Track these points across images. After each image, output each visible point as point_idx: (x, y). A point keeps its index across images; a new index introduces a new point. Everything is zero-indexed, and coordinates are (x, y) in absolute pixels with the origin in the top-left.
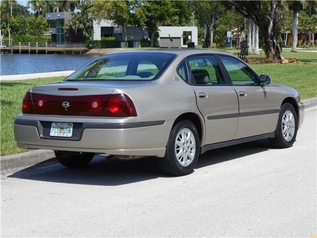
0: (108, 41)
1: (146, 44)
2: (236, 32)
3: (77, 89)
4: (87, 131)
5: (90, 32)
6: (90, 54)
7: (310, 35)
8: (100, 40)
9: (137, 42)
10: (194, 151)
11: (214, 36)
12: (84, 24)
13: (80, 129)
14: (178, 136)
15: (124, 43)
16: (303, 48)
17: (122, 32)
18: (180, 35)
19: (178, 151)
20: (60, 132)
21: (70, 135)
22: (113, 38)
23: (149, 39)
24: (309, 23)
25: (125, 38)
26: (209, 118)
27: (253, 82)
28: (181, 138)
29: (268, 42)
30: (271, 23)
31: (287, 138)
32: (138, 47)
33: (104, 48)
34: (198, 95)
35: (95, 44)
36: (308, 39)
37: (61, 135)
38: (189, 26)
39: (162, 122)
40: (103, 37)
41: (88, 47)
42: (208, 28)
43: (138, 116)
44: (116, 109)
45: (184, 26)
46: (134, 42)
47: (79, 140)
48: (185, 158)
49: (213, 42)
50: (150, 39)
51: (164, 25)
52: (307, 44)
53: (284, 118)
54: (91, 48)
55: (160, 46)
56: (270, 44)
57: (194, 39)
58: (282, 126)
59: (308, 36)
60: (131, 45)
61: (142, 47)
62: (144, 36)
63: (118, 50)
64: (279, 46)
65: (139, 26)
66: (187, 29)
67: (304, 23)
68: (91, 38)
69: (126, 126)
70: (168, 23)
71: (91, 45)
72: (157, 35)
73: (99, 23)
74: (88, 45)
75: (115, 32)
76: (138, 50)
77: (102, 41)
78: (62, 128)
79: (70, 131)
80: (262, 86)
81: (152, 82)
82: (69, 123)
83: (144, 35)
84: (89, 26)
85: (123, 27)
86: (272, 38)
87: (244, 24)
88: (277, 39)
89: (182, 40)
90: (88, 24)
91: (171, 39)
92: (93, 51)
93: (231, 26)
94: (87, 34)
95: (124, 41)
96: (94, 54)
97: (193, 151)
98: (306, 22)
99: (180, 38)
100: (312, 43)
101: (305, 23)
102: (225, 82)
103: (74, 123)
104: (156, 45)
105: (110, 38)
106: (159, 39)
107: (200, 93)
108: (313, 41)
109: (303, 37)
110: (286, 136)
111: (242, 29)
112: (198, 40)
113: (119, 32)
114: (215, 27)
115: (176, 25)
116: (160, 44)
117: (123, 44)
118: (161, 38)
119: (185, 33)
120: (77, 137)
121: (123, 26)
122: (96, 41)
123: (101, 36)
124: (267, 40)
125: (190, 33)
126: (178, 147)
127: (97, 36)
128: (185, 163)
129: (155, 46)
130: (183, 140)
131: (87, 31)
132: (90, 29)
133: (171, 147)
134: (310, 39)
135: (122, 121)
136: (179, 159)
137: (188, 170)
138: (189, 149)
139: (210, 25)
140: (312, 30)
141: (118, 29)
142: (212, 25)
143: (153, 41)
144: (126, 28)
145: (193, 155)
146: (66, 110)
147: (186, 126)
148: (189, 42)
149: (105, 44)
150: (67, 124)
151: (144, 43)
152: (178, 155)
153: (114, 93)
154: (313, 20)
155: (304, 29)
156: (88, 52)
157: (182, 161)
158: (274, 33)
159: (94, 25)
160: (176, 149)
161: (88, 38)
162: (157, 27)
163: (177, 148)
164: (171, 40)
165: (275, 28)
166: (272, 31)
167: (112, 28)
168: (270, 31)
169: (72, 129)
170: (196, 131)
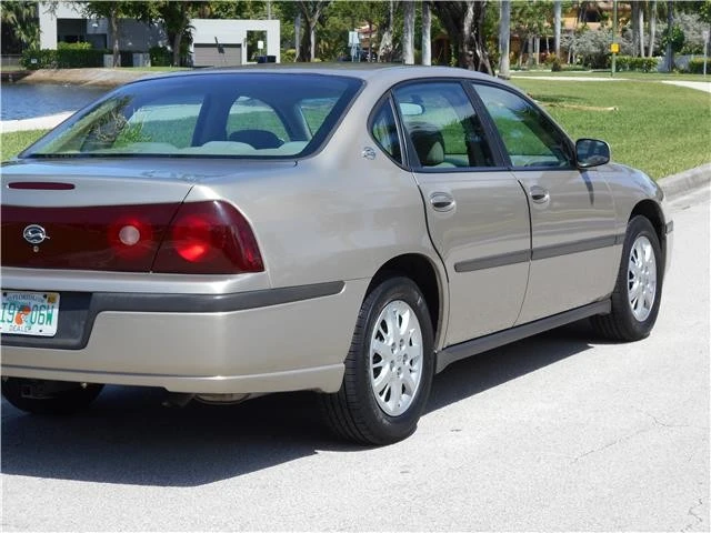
0: (74, 52)
1: (163, 59)
2: (365, 33)
3: (71, 187)
4: (105, 321)
5: (33, 30)
6: (33, 80)
7: (530, 42)
8: (56, 49)
9: (141, 55)
10: (418, 366)
11: (318, 41)
12: (18, 13)
13: (84, 313)
14: (377, 326)
15: (111, 57)
16: (516, 69)
17: (106, 32)
18: (241, 38)
19: (377, 371)
20: (19, 321)
21: (51, 329)
22: (86, 46)
23: (169, 48)
24: (529, 15)
25: (113, 44)
26: (458, 267)
27: (555, 159)
28: (386, 331)
29: (464, 54)
30: (471, 10)
31: (639, 314)
32: (144, 65)
33: (65, 67)
34: (430, 201)
35: (44, 59)
36: (526, 51)
37: (22, 329)
38: (259, 18)
39: (335, 287)
40: (62, 43)
41: (27, 64)
42: (308, 24)
43: (267, 268)
44: (198, 250)
45: (248, 18)
46: (135, 56)
47: (82, 345)
48: (396, 390)
49: (316, 57)
50: (172, 48)
51: (202, 16)
52: (524, 62)
53: (633, 259)
54: (35, 68)
55: (195, 64)
56: (468, 58)
57: (273, 47)
58: (629, 281)
59: (527, 44)
60: (127, 60)
61: (153, 65)
62: (157, 41)
63: (98, 73)
64: (488, 65)
65: (147, 18)
66: (255, 25)
67: (517, 15)
68: (33, 44)
69: (231, 303)
70: (212, 13)
71: (34, 61)
72: (188, 39)
73: (52, 11)
74: (28, 61)
75: (90, 32)
76: (144, 72)
77: (60, 52)
78: (25, 309)
79: (49, 317)
80: (582, 170)
81: (301, 162)
82: (47, 294)
83: (158, 37)
84: (28, 17)
85: (110, 21)
86: (472, 46)
87: (388, 16)
88: (484, 48)
89: (244, 50)
90: (25, 12)
91: (221, 48)
92: (39, 74)
93: (353, 21)
94: (24, 37)
95: (111, 53)
96: (41, 82)
97: (415, 367)
98: (522, 11)
99: (239, 46)
100: (534, 60)
101: (521, 14)
102: (492, 160)
103: (64, 294)
104: (185, 62)
105: (79, 46)
106: (192, 49)
107: (434, 195)
108: (537, 55)
109: (517, 46)
110: (635, 308)
111: (384, 27)
112: (281, 52)
113: (99, 32)
114: (321, 20)
115: (229, 16)
116: (193, 59)
117: (108, 58)
118: (196, 46)
119: (250, 34)
120: (76, 338)
121: (109, 16)
122: (47, 53)
123: (59, 41)
124: (461, 51)
125: (262, 35)
126: (377, 358)
127: (48, 40)
128: (396, 405)
129: (183, 64)
130: (390, 339)
131: (24, 28)
132: (31, 24)
133: (360, 362)
134: (530, 50)
135: (218, 287)
136: (381, 394)
137: (403, 427)
138: (408, 363)
139: (312, 16)
140: (534, 31)
141: (96, 24)
142: (317, 16)
143: (178, 52)
144: (116, 23)
145: (415, 379)
146: (36, 250)
147: (399, 295)
148: (260, 55)
149: (66, 59)
150: (41, 296)
151: (160, 57)
152: (377, 383)
153: (191, 198)
154: (537, 7)
155: (518, 28)
156: (28, 78)
157: (387, 399)
158: (476, 35)
159: (41, 16)
160: (372, 366)
161: (27, 45)
162: (188, 22)
163: (374, 363)
164: (221, 51)
165: (480, 22)
166: (472, 30)
167: (82, 23)
168: (466, 29)
169: (56, 311)
170: (424, 308)
